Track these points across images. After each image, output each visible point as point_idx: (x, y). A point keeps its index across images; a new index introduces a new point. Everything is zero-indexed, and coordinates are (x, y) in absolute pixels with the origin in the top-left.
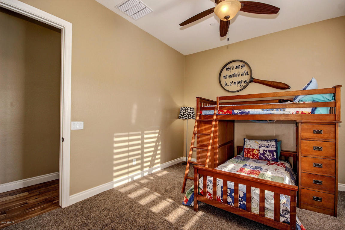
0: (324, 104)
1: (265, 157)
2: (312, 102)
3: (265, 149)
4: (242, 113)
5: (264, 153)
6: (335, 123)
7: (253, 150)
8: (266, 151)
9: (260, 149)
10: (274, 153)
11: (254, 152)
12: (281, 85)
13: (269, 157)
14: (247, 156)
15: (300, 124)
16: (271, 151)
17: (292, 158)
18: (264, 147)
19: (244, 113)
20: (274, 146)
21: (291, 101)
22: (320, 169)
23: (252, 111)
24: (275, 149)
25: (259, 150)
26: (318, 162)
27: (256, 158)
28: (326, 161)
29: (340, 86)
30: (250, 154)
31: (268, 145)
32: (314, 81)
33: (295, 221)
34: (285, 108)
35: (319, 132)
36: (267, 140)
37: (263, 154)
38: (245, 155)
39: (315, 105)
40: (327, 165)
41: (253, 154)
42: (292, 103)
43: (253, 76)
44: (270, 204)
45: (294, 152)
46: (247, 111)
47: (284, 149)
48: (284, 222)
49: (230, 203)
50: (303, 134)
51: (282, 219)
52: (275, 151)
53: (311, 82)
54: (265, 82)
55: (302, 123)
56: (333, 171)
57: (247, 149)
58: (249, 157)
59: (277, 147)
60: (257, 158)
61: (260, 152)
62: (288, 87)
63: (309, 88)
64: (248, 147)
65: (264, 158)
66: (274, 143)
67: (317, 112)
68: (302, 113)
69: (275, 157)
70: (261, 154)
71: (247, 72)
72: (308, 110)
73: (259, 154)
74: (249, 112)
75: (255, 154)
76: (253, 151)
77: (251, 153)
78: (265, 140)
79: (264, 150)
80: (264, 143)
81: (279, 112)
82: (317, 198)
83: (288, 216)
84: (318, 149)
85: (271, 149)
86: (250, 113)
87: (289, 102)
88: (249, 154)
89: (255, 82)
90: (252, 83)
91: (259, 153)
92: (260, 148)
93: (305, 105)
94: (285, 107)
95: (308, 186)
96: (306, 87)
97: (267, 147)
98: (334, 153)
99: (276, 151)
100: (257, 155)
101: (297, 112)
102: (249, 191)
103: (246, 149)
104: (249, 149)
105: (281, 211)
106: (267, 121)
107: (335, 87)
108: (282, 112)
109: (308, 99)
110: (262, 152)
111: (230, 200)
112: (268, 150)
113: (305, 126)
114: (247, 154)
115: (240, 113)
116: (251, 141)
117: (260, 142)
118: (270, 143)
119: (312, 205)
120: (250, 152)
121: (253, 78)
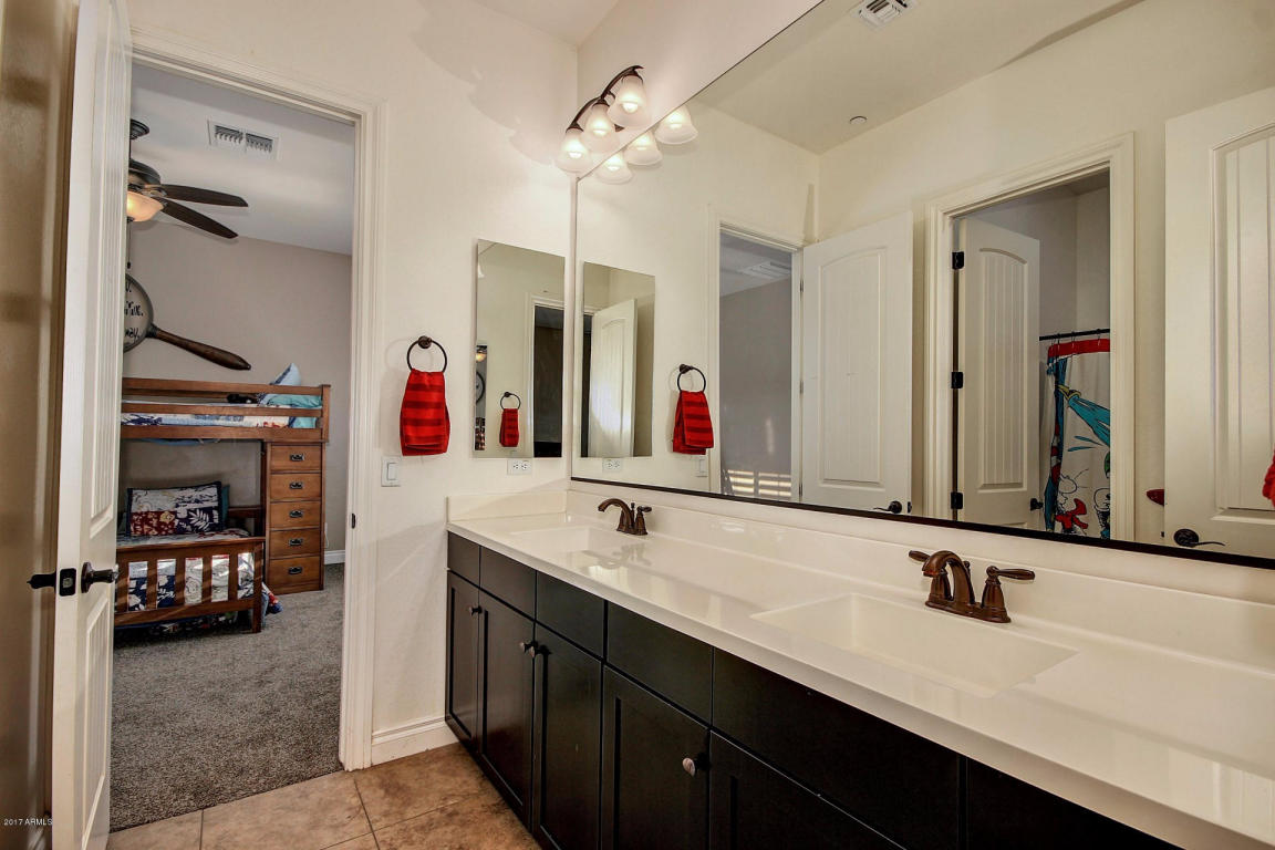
0: (307, 413)
1: (192, 526)
2: (288, 407)
3: (192, 506)
4: (140, 421)
5: (189, 516)
6: (320, 444)
7: (159, 513)
8: (195, 512)
9: (178, 509)
10: (215, 512)
11: (162, 520)
12: (229, 359)
13: (202, 525)
14: (142, 532)
15: (269, 445)
16: (208, 511)
17: (252, 520)
18: (190, 502)
19: (148, 421)
20: (215, 498)
21: (254, 401)
22: (301, 519)
23: (167, 418)
24: (216, 504)
25: (175, 513)
26: (296, 507)
27: (166, 531)
28: (308, 505)
29: (329, 386)
30: (151, 525)
31: (199, 498)
32: (294, 368)
33: (261, 588)
34: (242, 416)
35: (298, 458)
36: (196, 487)
37: (187, 520)
38: (136, 530)
39: (294, 413)
40: (309, 511)
41: (160, 523)
42: (254, 405)
43: (154, 323)
44: (221, 577)
45: (256, 506)
46: (156, 417)
47: (236, 503)
48: (244, 597)
49: (137, 606)
50: (274, 463)
51: (241, 594)
52: (216, 508)
53: (289, 370)
54: (191, 344)
55: (273, 444)
56: (318, 519)
57: (141, 514)
58: (147, 534)
59: (220, 500)
60: (170, 531)
61: (179, 516)
62: (246, 367)
63: (286, 382)
64: (144, 510)
65: (189, 527)
66: (213, 491)
67: (295, 426)
68: (274, 425)
69: (216, 521)
70: (181, 520)
71: (138, 308)
72: (282, 421)
73: (176, 522)
74: (160, 419)
75: (164, 524)
76: (158, 518)
77: (154, 522)
78: (192, 487)
79: (189, 510)
80: (190, 492)
81: (231, 422)
82: (296, 570)
83: (250, 586)
84: (298, 486)
85: (206, 505)
86: (163, 422)
87: (249, 405)
88: (146, 527)
89: (161, 338)
90: (153, 340)
91: (176, 518)
92: (177, 506)
93: (278, 412)
94: (241, 413)
95: (282, 553)
96: (281, 378)
97: (197, 501)
98: (319, 490)
99: (218, 508)
100: (172, 523)
101: (265, 423)
102: (181, 568)
103: (136, 514)
104: (147, 513)
105: (240, 581)
106: (197, 440)
107: (322, 387)
108: (237, 423)
109: (283, 401)
110: (182, 513)
111: (134, 600)
112: (200, 509)
113: (278, 449)
114: (142, 527)
115: (133, 421)
116: (151, 494)
117: (178, 494)
118: (203, 493)
119: (287, 583)
120: (151, 520)
121: (155, 327)
